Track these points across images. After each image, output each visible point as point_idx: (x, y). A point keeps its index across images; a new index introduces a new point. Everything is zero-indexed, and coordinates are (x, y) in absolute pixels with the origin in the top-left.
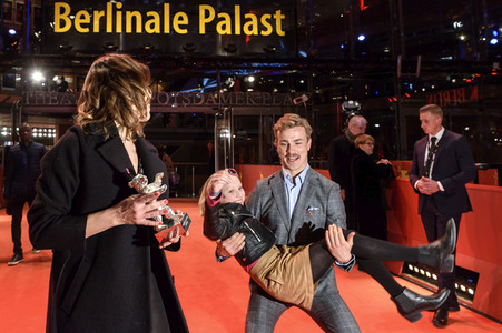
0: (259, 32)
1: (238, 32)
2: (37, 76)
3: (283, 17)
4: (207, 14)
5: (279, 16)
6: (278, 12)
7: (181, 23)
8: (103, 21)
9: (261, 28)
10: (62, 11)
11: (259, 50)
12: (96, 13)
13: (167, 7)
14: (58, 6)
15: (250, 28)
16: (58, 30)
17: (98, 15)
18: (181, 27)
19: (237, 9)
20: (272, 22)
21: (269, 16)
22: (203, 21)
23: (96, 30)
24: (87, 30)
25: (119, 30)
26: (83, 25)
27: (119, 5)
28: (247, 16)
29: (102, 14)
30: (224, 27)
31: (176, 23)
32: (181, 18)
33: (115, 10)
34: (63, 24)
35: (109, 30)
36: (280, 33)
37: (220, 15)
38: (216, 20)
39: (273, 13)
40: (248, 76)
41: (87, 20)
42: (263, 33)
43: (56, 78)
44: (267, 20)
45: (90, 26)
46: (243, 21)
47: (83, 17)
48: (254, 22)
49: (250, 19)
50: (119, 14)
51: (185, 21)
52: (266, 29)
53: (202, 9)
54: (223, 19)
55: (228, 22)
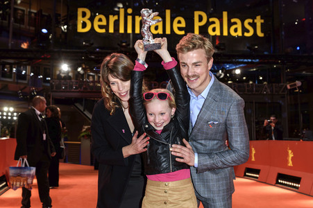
0: (243, 34)
1: (225, 33)
2: (65, 67)
3: (263, 21)
4: (201, 19)
5: (259, 21)
6: (258, 17)
7: (180, 25)
8: (117, 23)
9: (245, 30)
10: (84, 15)
11: (243, 48)
12: (111, 17)
13: (168, 12)
14: (80, 11)
15: (236, 30)
16: (80, 30)
17: (112, 19)
18: (180, 29)
19: (225, 14)
20: (253, 25)
21: (251, 21)
22: (197, 25)
23: (111, 30)
24: (103, 31)
25: (130, 31)
26: (101, 27)
27: (130, 11)
28: (233, 20)
29: (116, 17)
30: (214, 30)
31: (176, 26)
32: (179, 22)
33: (126, 15)
34: (84, 25)
35: (122, 31)
36: (260, 34)
37: (211, 20)
38: (209, 23)
39: (254, 18)
40: (235, 69)
41: (104, 23)
42: (246, 34)
43: (80, 69)
44: (249, 24)
45: (107, 27)
46: (230, 24)
47: (100, 20)
48: (239, 26)
49: (235, 23)
50: (130, 18)
51: (183, 25)
52: (248, 31)
53: (197, 14)
54: (213, 23)
55: (217, 25)
